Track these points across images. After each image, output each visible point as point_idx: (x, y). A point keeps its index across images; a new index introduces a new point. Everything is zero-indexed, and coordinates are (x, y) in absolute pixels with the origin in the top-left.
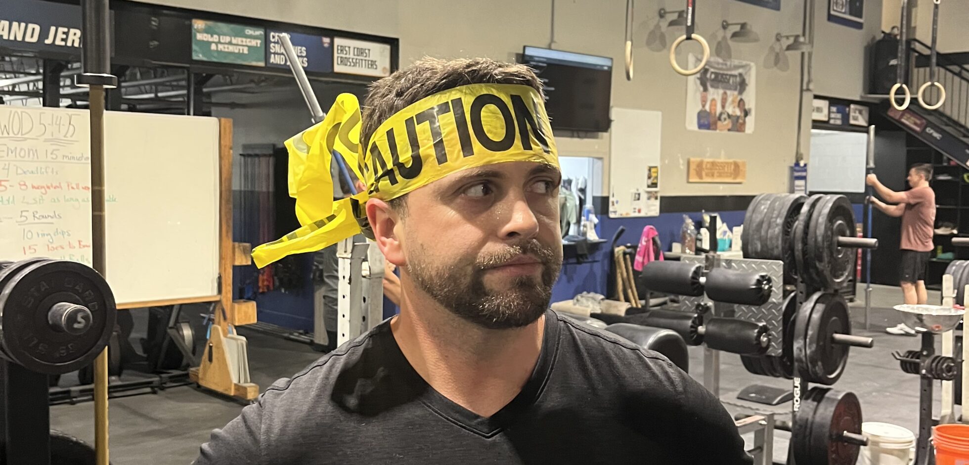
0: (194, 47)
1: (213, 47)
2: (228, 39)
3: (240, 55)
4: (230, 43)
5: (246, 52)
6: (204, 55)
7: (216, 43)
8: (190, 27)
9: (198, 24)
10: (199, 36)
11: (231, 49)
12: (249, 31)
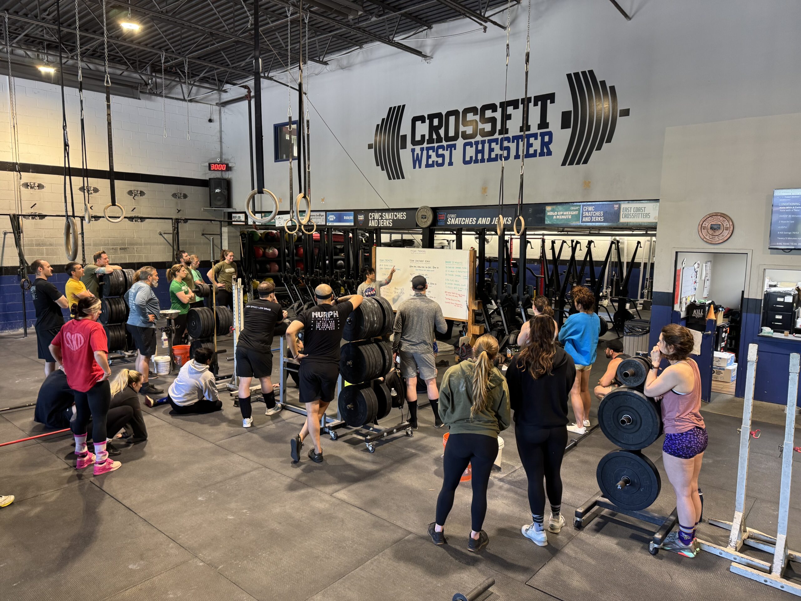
0: (546, 218)
1: (555, 217)
2: (561, 213)
3: (567, 219)
4: (563, 215)
5: (570, 217)
6: (550, 221)
7: (556, 216)
8: (545, 210)
9: (548, 208)
10: (548, 214)
11: (563, 217)
12: (573, 208)
